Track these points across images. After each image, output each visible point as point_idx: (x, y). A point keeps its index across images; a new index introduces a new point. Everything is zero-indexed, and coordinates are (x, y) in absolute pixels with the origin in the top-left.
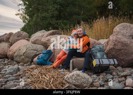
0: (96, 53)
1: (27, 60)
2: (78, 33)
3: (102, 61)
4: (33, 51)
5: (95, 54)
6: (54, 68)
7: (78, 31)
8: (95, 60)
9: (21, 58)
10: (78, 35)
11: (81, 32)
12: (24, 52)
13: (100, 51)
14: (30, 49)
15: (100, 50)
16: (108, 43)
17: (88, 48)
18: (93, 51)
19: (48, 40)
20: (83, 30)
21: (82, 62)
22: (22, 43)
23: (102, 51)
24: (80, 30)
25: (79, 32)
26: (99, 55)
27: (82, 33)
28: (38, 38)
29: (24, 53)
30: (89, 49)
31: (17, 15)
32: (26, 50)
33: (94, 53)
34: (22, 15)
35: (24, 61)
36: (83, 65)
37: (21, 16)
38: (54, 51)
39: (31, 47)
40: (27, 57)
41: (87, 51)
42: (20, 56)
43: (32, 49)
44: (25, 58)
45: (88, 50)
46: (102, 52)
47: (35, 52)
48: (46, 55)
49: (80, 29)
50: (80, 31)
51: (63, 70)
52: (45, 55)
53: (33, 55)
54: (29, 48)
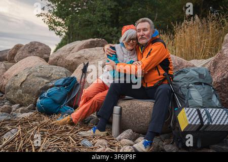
0: (188, 88)
1: (27, 97)
2: (138, 34)
3: (207, 114)
4: (40, 79)
5: (184, 91)
6: (72, 123)
7: (139, 31)
8: (184, 110)
9: (17, 93)
10: (136, 39)
11: (146, 33)
12: (22, 81)
13: (200, 84)
14: (35, 74)
15: (201, 81)
16: (215, 64)
17: (163, 75)
18: (180, 84)
19: (79, 58)
20: (151, 27)
21: (147, 113)
22: (29, 63)
23: (205, 84)
24: (144, 27)
25: (141, 33)
26: (196, 94)
27: (148, 36)
28: (62, 54)
29: (22, 83)
30: (168, 78)
31: (39, 16)
32: (28, 76)
33: (183, 89)
34: (48, 17)
35: (23, 100)
36: (149, 119)
37: (46, 17)
38: (82, 81)
39: (38, 70)
40: (26, 92)
41: (161, 83)
42: (16, 89)
43: (40, 74)
44: (23, 94)
45: (164, 79)
46: (206, 87)
47: (46, 81)
48: (62, 89)
49: (143, 24)
50: (144, 30)
51: (94, 132)
52: (58, 88)
53: (40, 87)
54: (34, 71)
